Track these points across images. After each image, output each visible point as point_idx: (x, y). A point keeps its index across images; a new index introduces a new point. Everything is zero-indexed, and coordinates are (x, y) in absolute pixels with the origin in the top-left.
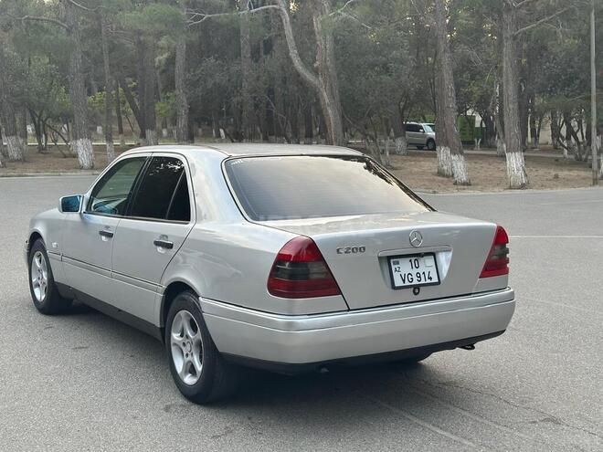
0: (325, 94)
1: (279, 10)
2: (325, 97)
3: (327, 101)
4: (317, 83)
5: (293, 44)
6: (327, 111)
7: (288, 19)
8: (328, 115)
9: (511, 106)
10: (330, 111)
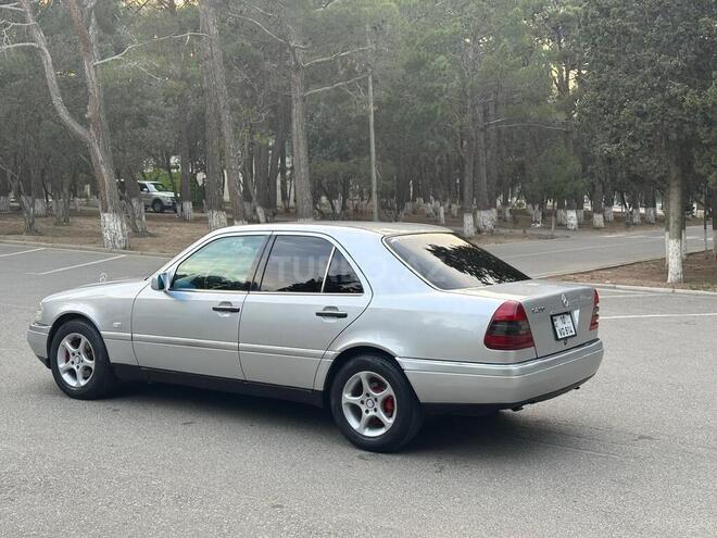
0: (98, 150)
1: (39, 49)
2: (99, 154)
3: (100, 158)
4: (87, 136)
5: (57, 90)
6: (100, 170)
7: (50, 60)
8: (101, 174)
9: (302, 170)
10: (104, 170)
